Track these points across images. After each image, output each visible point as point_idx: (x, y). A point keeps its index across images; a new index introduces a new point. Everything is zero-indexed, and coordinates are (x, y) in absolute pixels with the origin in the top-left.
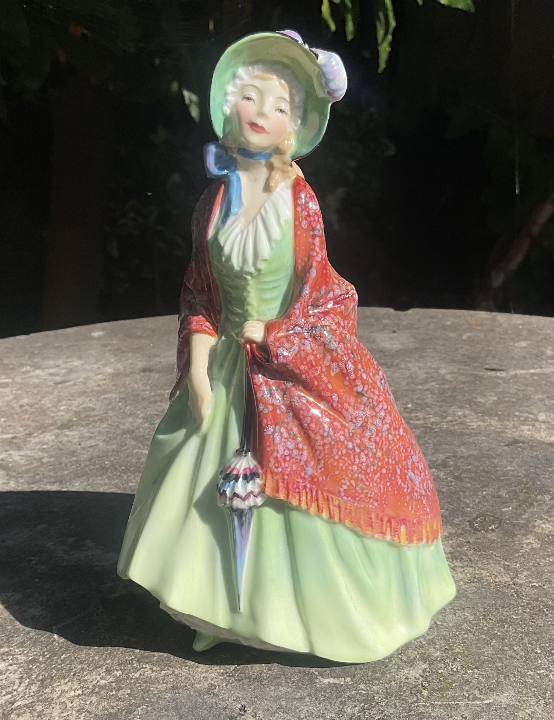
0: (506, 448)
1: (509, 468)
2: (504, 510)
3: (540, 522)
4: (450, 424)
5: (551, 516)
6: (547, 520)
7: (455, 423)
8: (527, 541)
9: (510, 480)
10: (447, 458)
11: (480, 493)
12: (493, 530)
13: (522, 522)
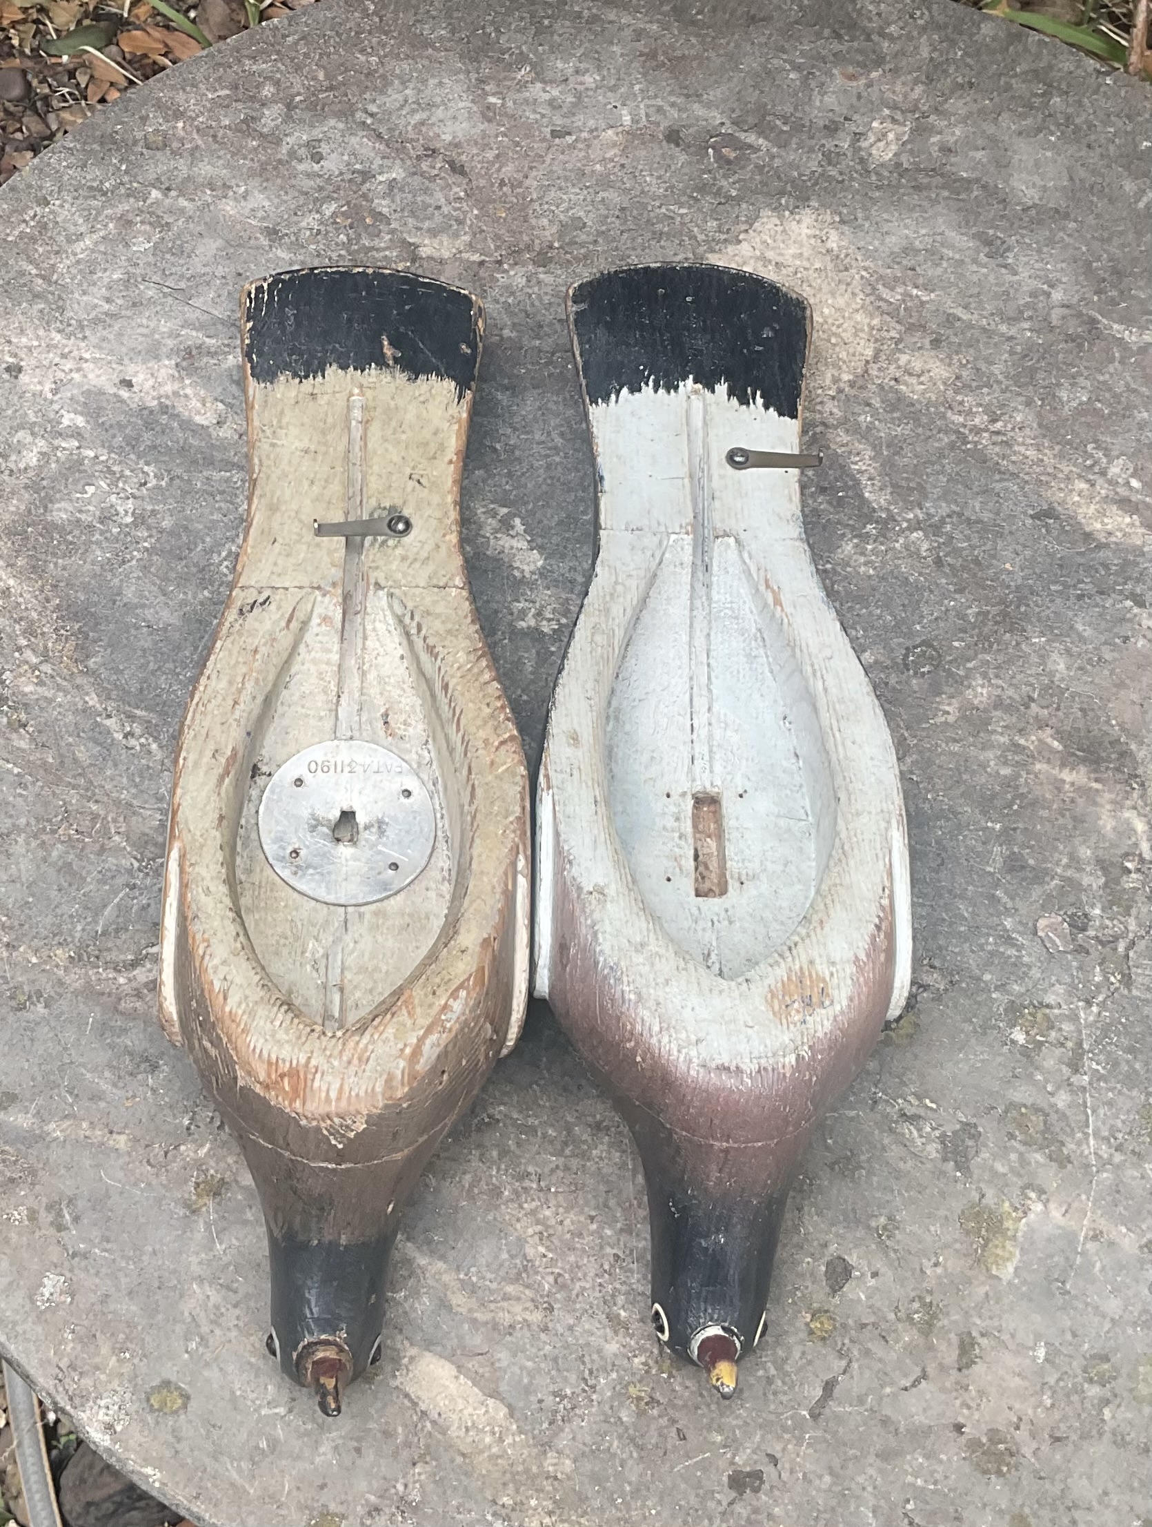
0: (1029, 521)
1: (1008, 566)
2: (956, 644)
3: (980, 682)
4: (995, 438)
5: (997, 676)
6: (989, 681)
7: (1000, 438)
8: (947, 708)
9: (995, 588)
10: (949, 516)
11: (946, 602)
12: (923, 674)
13: (961, 673)
